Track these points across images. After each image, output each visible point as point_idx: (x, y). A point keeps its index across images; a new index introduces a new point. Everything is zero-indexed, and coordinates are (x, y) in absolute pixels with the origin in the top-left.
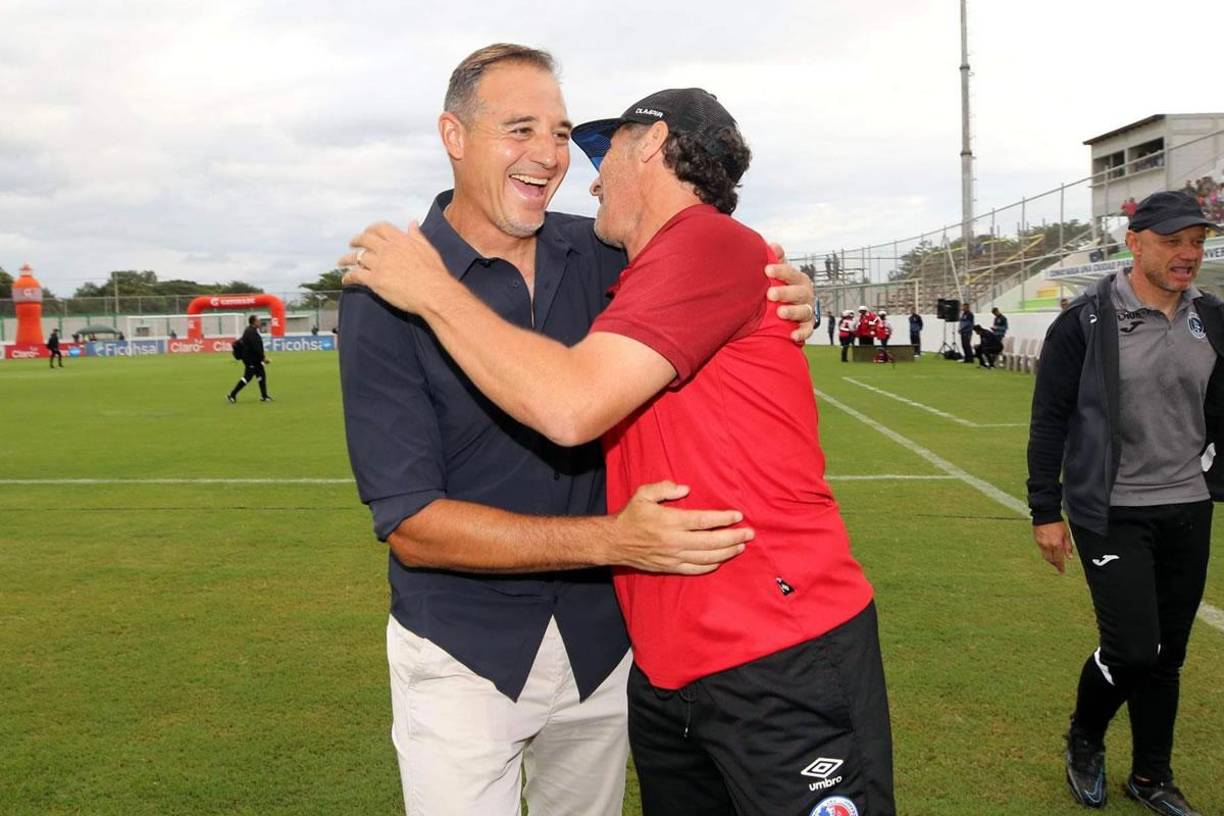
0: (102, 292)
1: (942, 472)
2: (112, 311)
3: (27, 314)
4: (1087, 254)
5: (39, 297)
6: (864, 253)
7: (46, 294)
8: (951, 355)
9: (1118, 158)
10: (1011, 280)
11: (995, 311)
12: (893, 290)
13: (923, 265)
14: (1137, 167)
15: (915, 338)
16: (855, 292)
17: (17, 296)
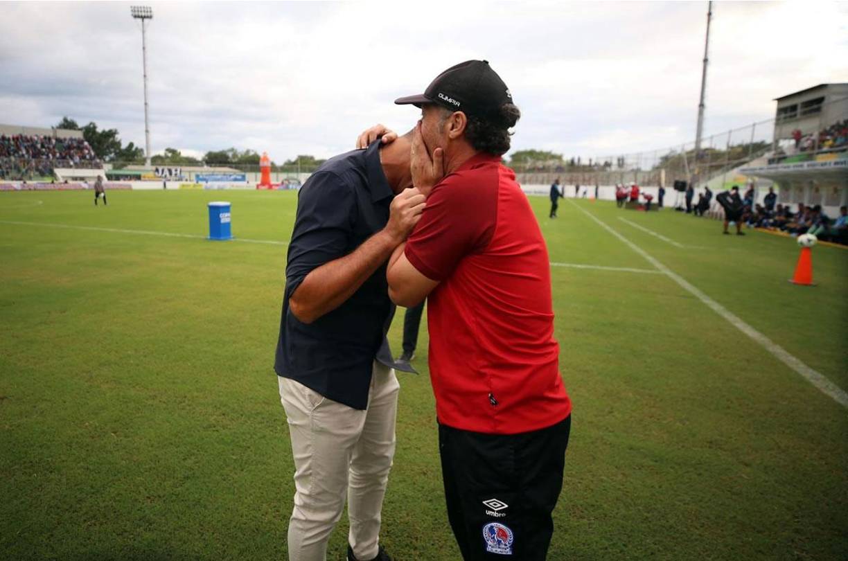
0: (295, 163)
1: (658, 269)
2: (297, 172)
3: (265, 171)
4: (766, 161)
5: (269, 165)
6: (639, 156)
7: (272, 164)
8: (679, 209)
9: (794, 108)
10: (719, 171)
11: (706, 188)
12: (652, 175)
13: (671, 163)
14: (804, 113)
15: (660, 199)
16: (632, 176)
17: (262, 164)
